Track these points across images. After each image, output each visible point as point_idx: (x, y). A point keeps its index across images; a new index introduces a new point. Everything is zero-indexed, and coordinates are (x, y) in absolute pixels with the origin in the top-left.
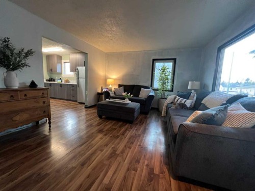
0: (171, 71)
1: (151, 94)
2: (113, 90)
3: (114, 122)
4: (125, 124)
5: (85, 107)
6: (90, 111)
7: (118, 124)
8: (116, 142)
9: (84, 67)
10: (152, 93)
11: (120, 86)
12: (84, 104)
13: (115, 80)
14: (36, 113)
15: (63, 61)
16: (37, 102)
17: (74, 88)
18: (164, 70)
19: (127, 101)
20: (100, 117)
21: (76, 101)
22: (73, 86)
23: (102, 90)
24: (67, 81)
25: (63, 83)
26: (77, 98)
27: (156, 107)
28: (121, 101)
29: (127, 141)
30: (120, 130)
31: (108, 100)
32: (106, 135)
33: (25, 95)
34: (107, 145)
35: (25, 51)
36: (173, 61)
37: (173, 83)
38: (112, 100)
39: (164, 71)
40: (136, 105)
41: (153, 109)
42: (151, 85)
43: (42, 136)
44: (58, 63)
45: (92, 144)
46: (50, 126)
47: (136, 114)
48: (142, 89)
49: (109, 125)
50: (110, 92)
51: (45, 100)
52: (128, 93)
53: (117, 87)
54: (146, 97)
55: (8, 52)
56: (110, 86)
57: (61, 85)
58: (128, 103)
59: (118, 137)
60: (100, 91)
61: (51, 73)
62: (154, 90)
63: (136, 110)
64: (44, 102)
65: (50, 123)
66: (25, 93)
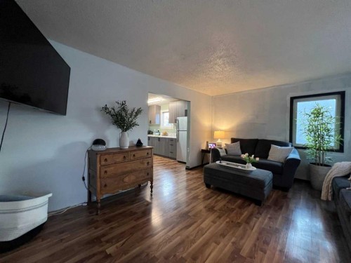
0: (334, 116)
1: (292, 156)
2: (223, 146)
3: (229, 197)
4: (247, 204)
5: (186, 169)
6: (193, 174)
7: (235, 202)
8: (237, 234)
9: (186, 118)
10: (294, 155)
11: (234, 140)
12: (185, 163)
13: (225, 131)
14: (141, 175)
15: (162, 111)
16: (143, 163)
17: (173, 142)
18: (318, 114)
19: (250, 167)
20: (208, 186)
21: (175, 159)
22: (172, 140)
23: (208, 146)
24: (165, 134)
25: (161, 136)
26: (176, 156)
27: (304, 178)
28: (240, 166)
29: (255, 237)
30: (242, 214)
31: (218, 162)
32: (219, 217)
33: (134, 155)
34: (223, 235)
35: (136, 110)
36: (336, 96)
37: (343, 137)
38: (224, 163)
39: (318, 117)
40: (265, 175)
41: (298, 181)
42: (291, 140)
43: (145, 203)
44: (157, 113)
45: (203, 228)
46: (152, 191)
47: (267, 190)
48: (273, 146)
49: (222, 201)
50: (219, 150)
51: (149, 160)
52: (250, 155)
53: (229, 142)
54: (282, 161)
55: (124, 114)
56: (219, 141)
57: (159, 139)
58: (251, 171)
59: (239, 225)
60: (204, 148)
61: (150, 125)
62: (296, 148)
63: (267, 183)
64: (148, 163)
65: (152, 187)
66: (134, 153)
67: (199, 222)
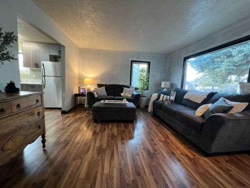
5: (62, 113)
11: (100, 86)
12: (60, 109)
16: (32, 115)
19: (125, 101)
20: (96, 121)
23: (79, 90)
28: (119, 102)
31: (102, 101)
36: (147, 64)
38: (107, 102)
46: (44, 146)
48: (125, 88)
50: (94, 93)
56: (88, 86)
58: (126, 104)
64: (39, 113)
65: (44, 141)
67: (100, 170)
